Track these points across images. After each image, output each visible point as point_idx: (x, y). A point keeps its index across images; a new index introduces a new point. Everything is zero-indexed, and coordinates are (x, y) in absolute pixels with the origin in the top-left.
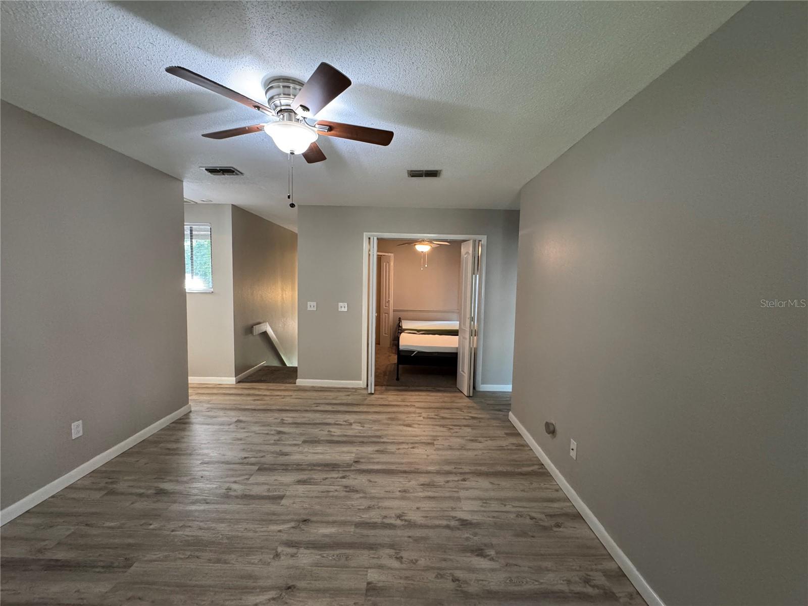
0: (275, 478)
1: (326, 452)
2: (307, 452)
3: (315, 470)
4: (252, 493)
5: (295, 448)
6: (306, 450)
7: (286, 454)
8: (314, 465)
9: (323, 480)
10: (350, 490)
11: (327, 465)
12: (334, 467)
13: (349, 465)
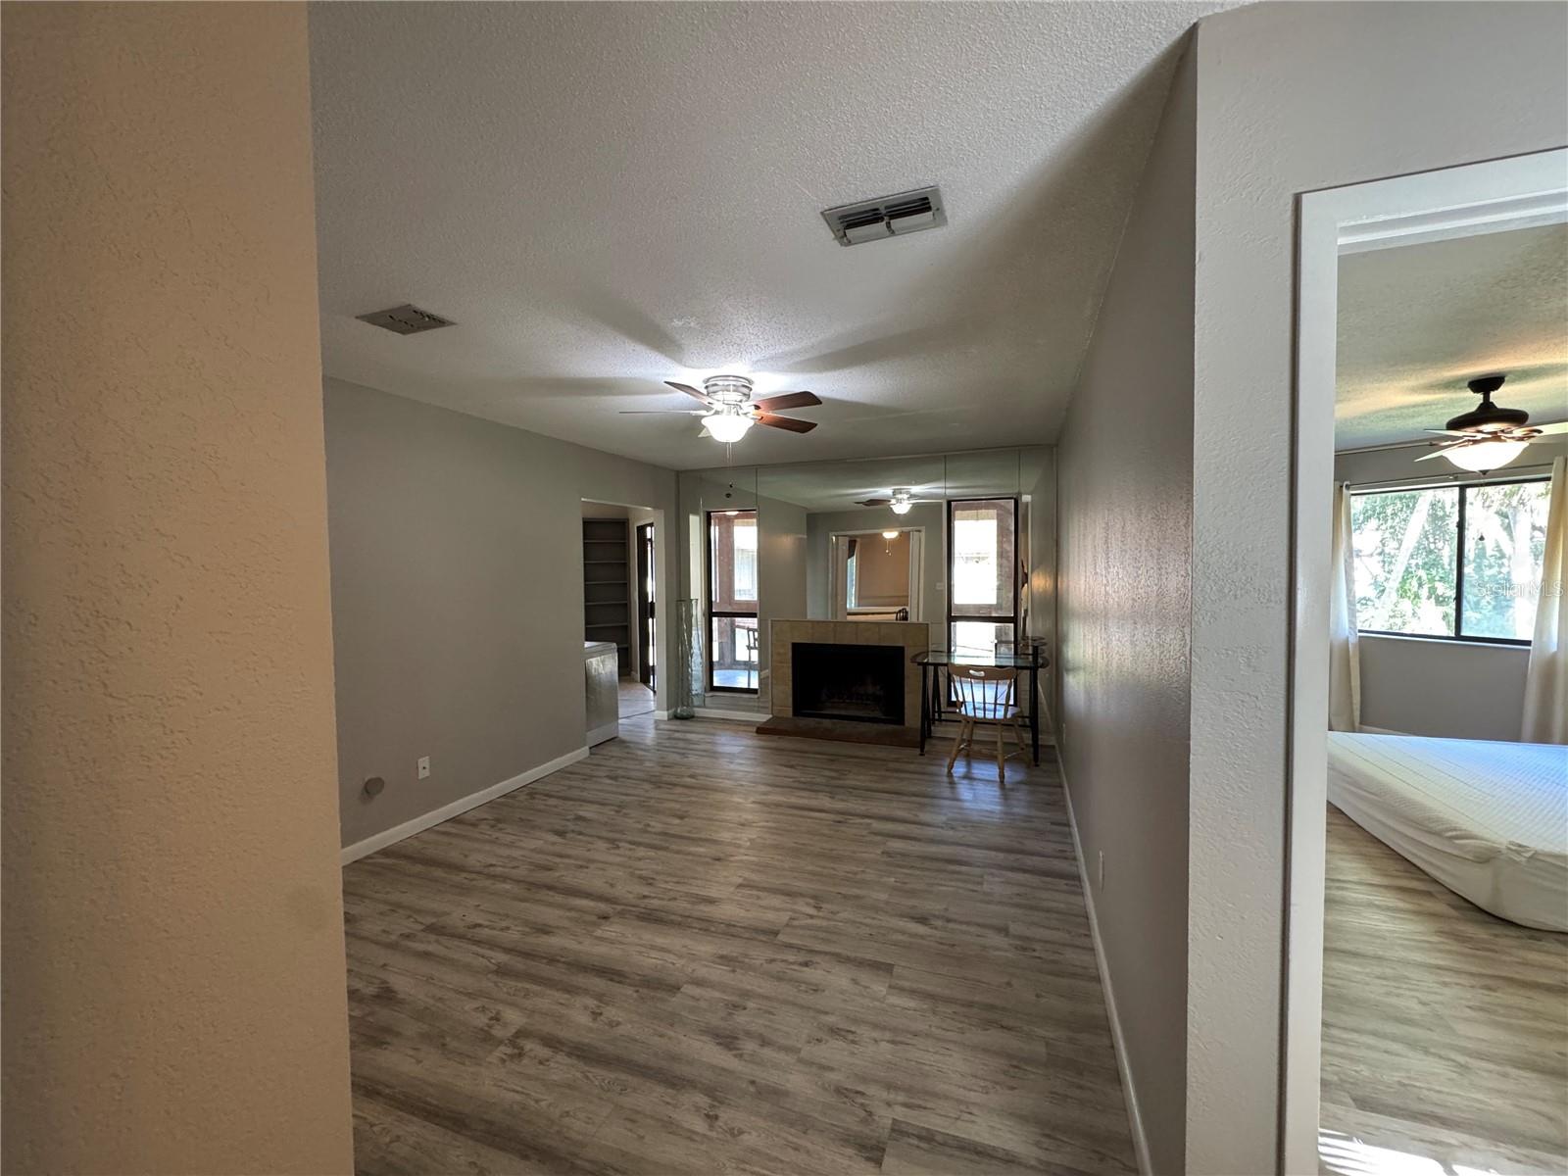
0: (749, 915)
1: (643, 949)
2: (681, 957)
3: (681, 916)
4: (783, 897)
5: (702, 972)
6: (680, 963)
7: (724, 959)
8: (679, 924)
9: (675, 899)
10: (649, 881)
11: (659, 921)
12: (650, 915)
13: (621, 914)
